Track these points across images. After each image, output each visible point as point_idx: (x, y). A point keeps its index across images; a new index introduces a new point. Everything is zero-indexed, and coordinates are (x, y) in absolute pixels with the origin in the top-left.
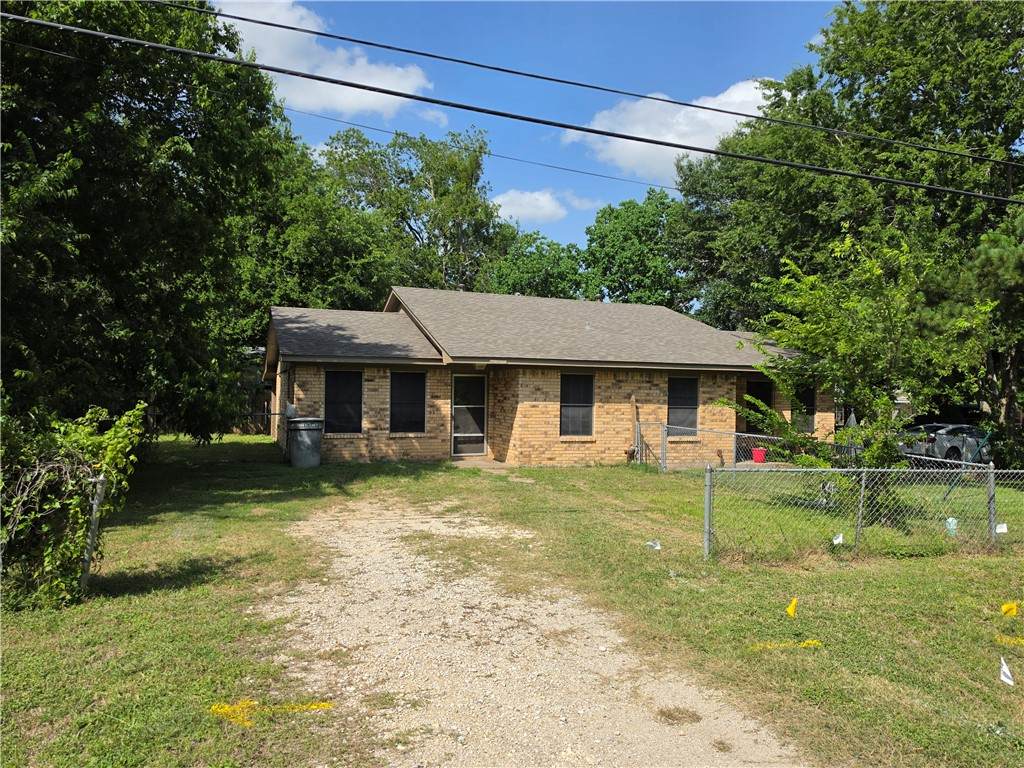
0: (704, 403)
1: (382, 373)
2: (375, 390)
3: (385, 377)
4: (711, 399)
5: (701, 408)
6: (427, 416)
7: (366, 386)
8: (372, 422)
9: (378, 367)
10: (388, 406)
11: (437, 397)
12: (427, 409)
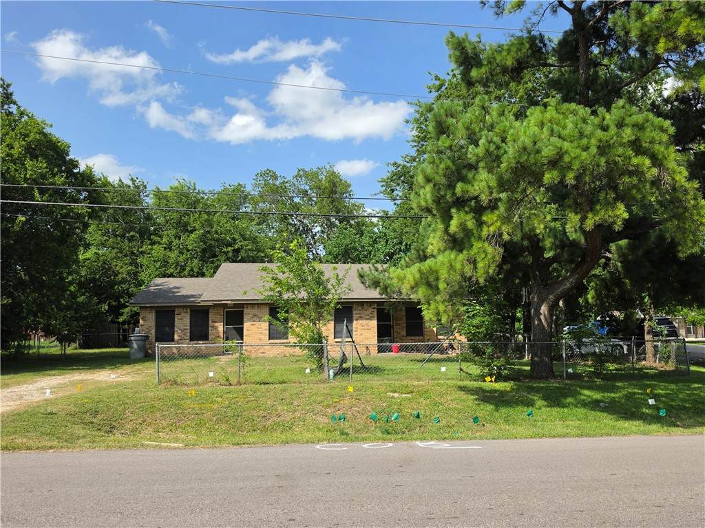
0: (357, 320)
1: (185, 311)
2: (181, 319)
3: (186, 312)
4: (361, 317)
5: (355, 322)
6: (210, 331)
7: (177, 317)
8: (180, 336)
9: (183, 307)
10: (188, 327)
11: (215, 322)
12: (210, 328)
